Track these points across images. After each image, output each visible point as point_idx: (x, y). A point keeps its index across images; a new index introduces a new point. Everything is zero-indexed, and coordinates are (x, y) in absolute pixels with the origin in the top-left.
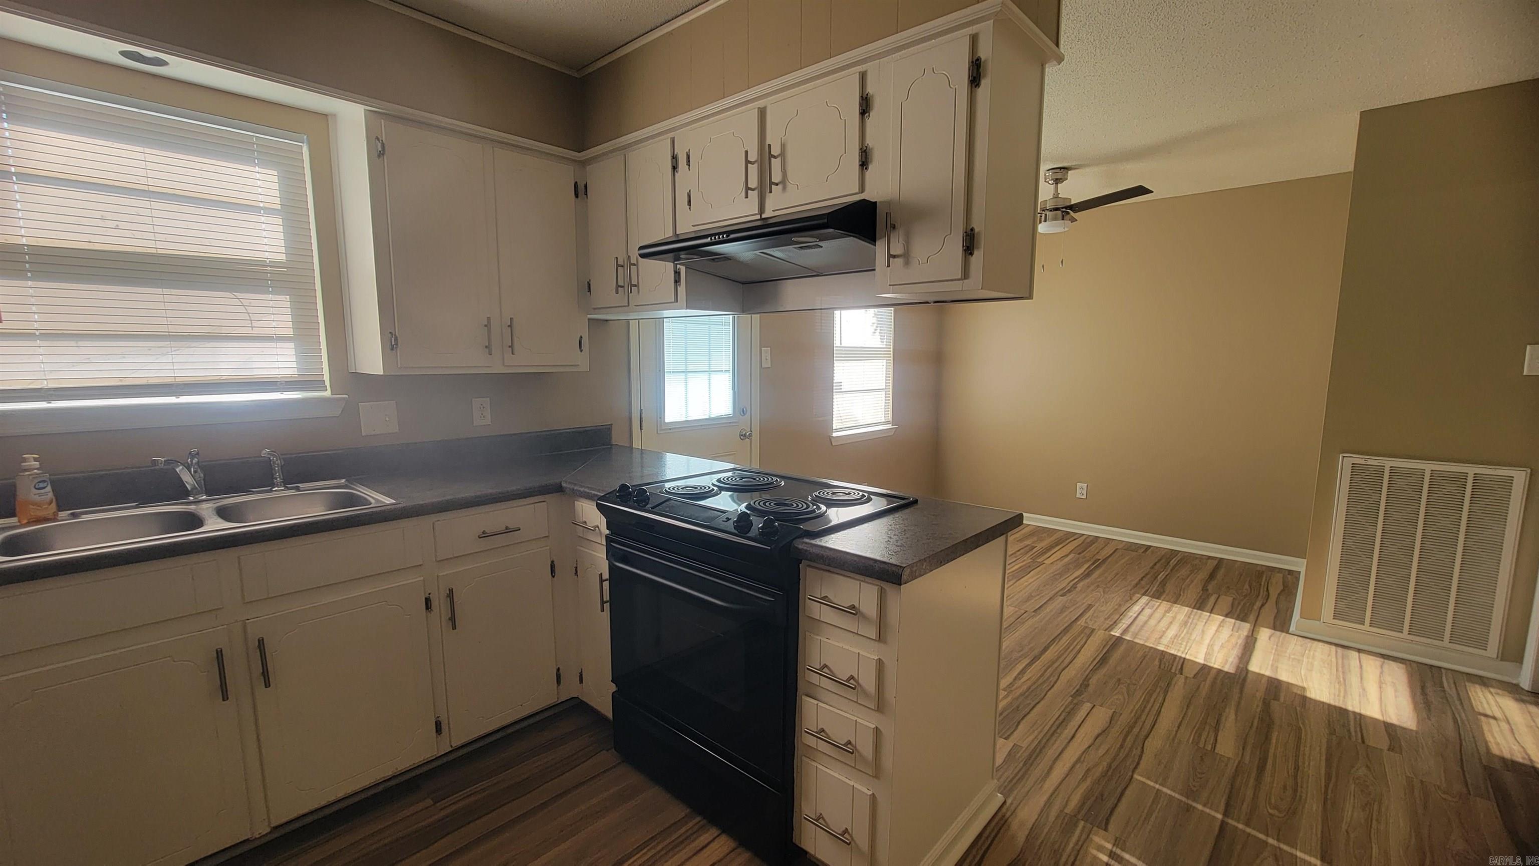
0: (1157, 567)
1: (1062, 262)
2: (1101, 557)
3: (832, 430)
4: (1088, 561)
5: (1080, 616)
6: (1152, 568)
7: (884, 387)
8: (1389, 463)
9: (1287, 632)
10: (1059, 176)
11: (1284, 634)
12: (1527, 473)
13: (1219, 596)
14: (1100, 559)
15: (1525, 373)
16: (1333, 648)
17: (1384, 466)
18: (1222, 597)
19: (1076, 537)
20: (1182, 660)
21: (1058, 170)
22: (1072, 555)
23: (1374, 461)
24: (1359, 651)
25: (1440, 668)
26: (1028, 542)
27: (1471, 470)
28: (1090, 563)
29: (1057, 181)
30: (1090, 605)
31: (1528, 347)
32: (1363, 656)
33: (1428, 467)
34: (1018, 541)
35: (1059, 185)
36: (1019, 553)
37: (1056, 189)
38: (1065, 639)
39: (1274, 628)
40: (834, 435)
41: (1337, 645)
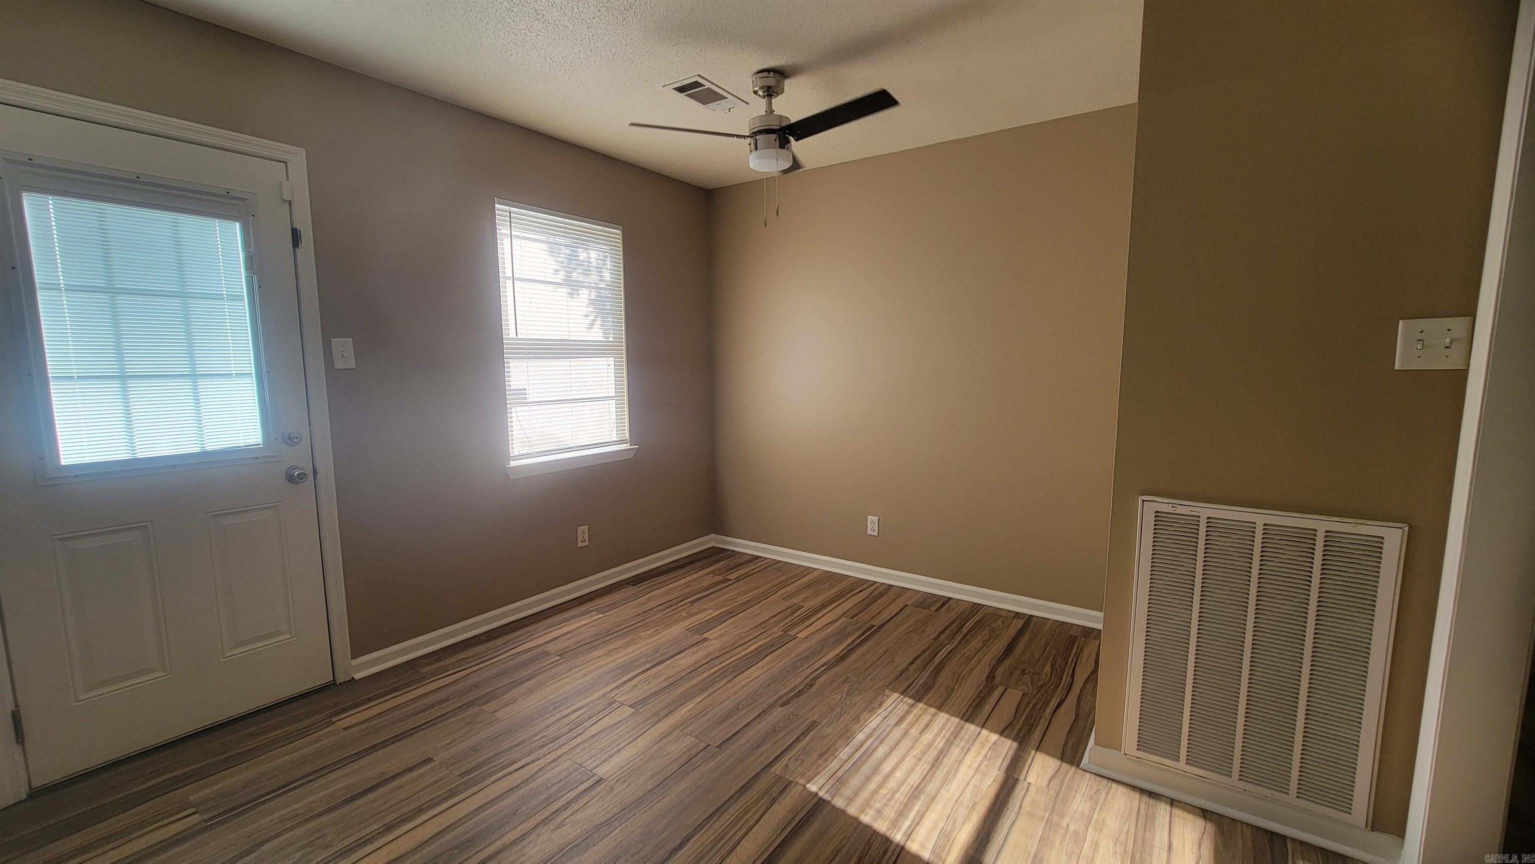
0: (943, 637)
1: (777, 212)
2: (877, 622)
3: (508, 458)
4: (858, 629)
5: (782, 753)
6: (935, 639)
7: (614, 394)
8: (1205, 511)
9: (1078, 766)
10: (771, 82)
11: (1074, 768)
12: (1403, 531)
13: (1006, 688)
14: (874, 626)
15: (1396, 368)
16: (1137, 796)
17: (1199, 517)
18: (1009, 691)
19: (865, 586)
20: (898, 849)
21: (765, 74)
22: (844, 619)
23: (1185, 508)
24: (1172, 802)
25: (1284, 838)
26: (794, 600)
27: (1322, 525)
28: (859, 633)
29: (770, 92)
30: (815, 722)
31: (1401, 322)
32: (1177, 812)
33: (1260, 518)
34: (783, 599)
35: (774, 101)
36: (773, 620)
37: (770, 104)
38: (732, 811)
39: (1062, 759)
40: (513, 464)
41: (1142, 791)
